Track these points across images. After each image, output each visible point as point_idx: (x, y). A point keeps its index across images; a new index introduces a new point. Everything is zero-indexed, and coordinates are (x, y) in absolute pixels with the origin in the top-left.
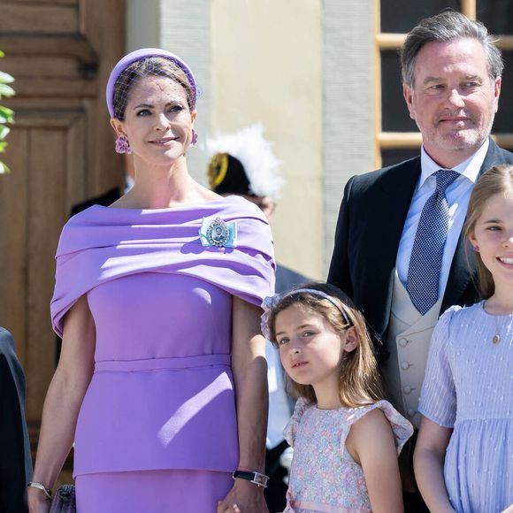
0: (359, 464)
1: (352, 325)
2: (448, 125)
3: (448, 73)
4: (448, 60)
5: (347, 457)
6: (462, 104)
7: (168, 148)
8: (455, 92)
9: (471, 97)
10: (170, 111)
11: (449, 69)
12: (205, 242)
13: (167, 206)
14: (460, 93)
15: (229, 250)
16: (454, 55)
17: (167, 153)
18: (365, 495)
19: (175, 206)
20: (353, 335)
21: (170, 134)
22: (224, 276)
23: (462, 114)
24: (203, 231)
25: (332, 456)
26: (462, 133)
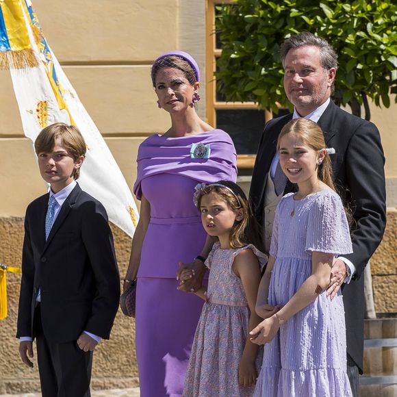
0: (240, 277)
1: (242, 207)
2: (295, 93)
3: (294, 65)
4: (295, 57)
5: (234, 275)
6: (302, 81)
7: (175, 106)
8: (297, 74)
9: (307, 78)
10: (174, 85)
11: (295, 62)
12: (193, 157)
13: (183, 136)
14: (300, 75)
15: (206, 160)
16: (298, 54)
17: (174, 108)
18: (244, 295)
19: (188, 136)
20: (242, 212)
21: (175, 98)
22: (201, 175)
23: (301, 86)
24: (192, 151)
25: (226, 275)
26: (301, 97)
